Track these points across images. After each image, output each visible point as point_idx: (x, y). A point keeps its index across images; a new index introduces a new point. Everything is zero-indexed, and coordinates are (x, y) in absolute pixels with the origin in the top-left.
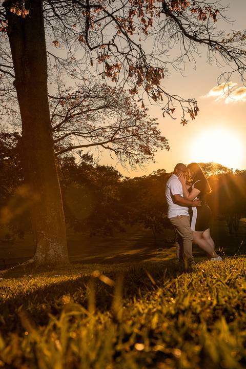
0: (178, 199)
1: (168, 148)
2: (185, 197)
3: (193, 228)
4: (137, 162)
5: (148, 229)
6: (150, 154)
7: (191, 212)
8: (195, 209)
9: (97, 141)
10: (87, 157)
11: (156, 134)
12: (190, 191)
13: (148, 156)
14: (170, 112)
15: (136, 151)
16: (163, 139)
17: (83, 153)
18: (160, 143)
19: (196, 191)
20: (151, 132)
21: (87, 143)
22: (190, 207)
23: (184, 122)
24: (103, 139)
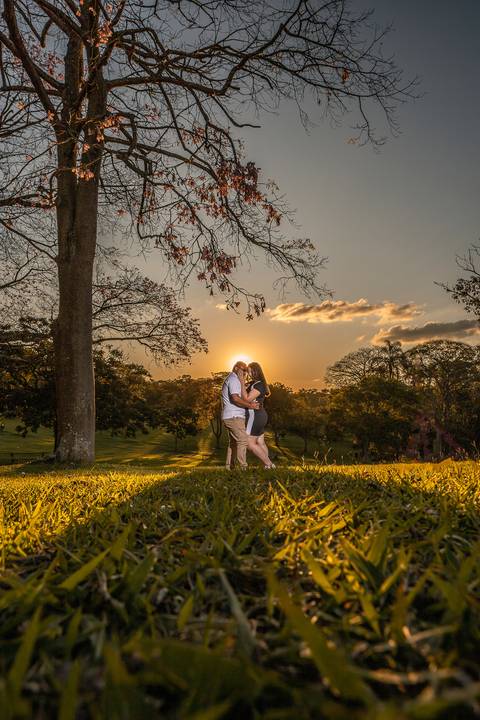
0: (236, 399)
1: (206, 351)
2: (243, 397)
3: (248, 432)
4: (173, 361)
5: (170, 434)
6: (186, 355)
8: (251, 412)
9: (131, 336)
10: (116, 353)
11: (196, 335)
12: (249, 391)
13: (184, 357)
14: (234, 306)
15: (173, 351)
16: (202, 341)
17: (112, 349)
18: (199, 344)
19: (255, 393)
20: (191, 333)
21: (120, 337)
22: (247, 409)
23: (250, 317)
24: (137, 335)
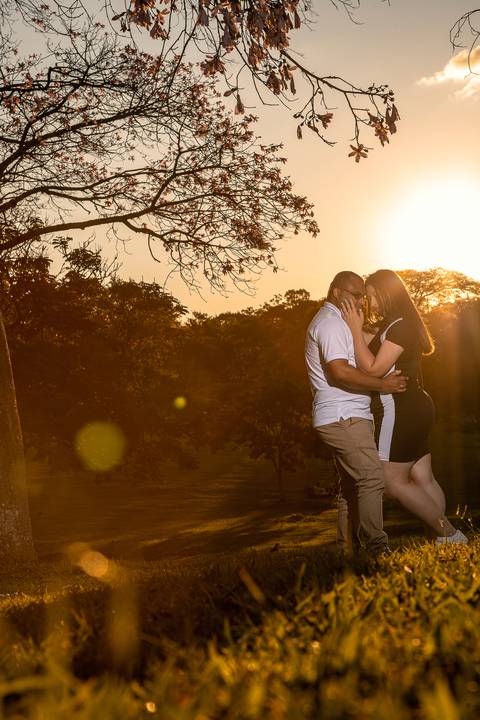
0: (341, 373)
1: (313, 229)
2: (360, 368)
3: (384, 453)
4: (227, 268)
5: (261, 460)
6: (262, 245)
7: (377, 410)
8: (388, 401)
9: (111, 211)
10: (83, 258)
11: (280, 188)
12: (374, 348)
13: (256, 252)
14: (319, 125)
15: (222, 238)
16: (299, 203)
17: (72, 246)
18: (289, 214)
19: (391, 350)
20: (265, 184)
21: (84, 218)
22: (375, 395)
23: (359, 152)
24: (128, 206)
